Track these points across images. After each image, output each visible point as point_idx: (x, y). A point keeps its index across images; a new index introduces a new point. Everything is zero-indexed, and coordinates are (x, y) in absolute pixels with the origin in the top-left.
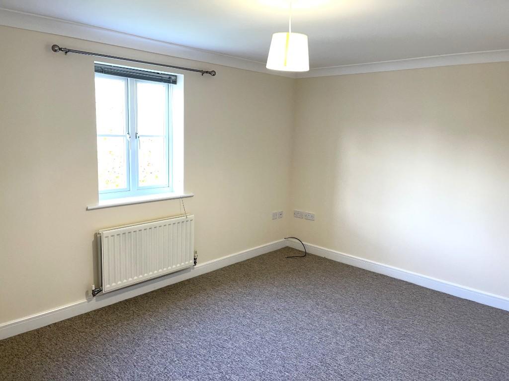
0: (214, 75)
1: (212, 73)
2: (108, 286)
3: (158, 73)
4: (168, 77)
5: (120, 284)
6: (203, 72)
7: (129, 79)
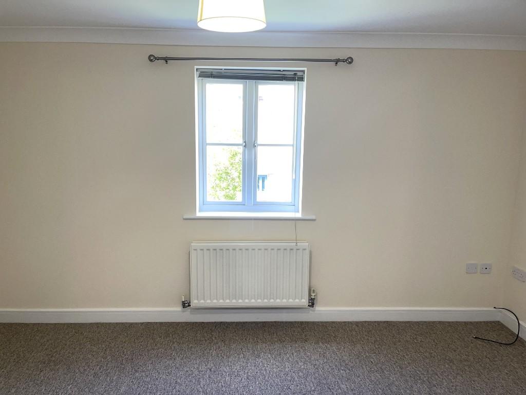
0: (350, 63)
1: (350, 61)
2: (196, 301)
3: (280, 71)
4: (293, 73)
5: (209, 303)
6: (337, 61)
7: (247, 81)
